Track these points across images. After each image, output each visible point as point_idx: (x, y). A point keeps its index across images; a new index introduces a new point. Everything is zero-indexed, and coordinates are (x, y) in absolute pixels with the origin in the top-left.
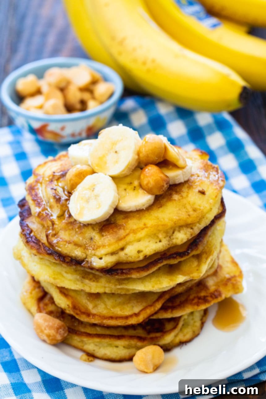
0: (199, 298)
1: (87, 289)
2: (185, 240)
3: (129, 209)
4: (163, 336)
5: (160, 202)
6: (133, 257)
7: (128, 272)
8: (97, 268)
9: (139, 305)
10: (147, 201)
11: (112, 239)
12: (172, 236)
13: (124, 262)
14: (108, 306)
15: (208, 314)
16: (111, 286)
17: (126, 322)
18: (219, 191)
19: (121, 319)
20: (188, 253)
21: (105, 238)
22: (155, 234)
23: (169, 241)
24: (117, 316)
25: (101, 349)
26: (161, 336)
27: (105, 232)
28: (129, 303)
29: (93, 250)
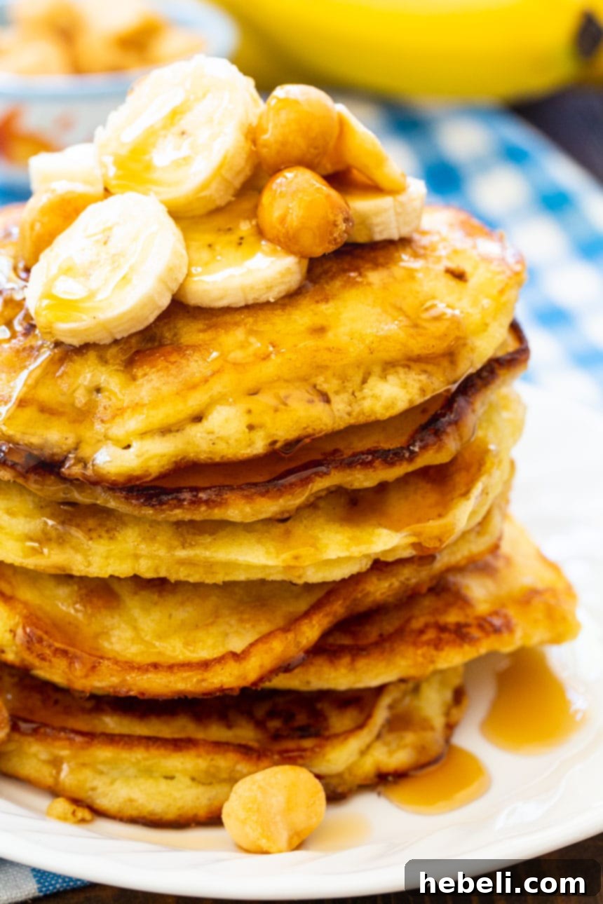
0: (442, 628)
1: (79, 566)
2: (402, 405)
3: (222, 298)
4: (321, 746)
5: (323, 289)
6: (232, 442)
7: (213, 497)
8: (113, 478)
9: (245, 628)
10: (283, 275)
11: (164, 384)
12: (361, 390)
13: (203, 457)
14: (143, 634)
15: (466, 702)
16: (156, 553)
17: (203, 680)
18: (510, 278)
19: (186, 668)
20: (412, 452)
21: (142, 385)
22: (304, 379)
23: (350, 405)
24: (172, 661)
25: (118, 785)
26: (316, 746)
27: (141, 366)
28: (212, 624)
29: (103, 421)
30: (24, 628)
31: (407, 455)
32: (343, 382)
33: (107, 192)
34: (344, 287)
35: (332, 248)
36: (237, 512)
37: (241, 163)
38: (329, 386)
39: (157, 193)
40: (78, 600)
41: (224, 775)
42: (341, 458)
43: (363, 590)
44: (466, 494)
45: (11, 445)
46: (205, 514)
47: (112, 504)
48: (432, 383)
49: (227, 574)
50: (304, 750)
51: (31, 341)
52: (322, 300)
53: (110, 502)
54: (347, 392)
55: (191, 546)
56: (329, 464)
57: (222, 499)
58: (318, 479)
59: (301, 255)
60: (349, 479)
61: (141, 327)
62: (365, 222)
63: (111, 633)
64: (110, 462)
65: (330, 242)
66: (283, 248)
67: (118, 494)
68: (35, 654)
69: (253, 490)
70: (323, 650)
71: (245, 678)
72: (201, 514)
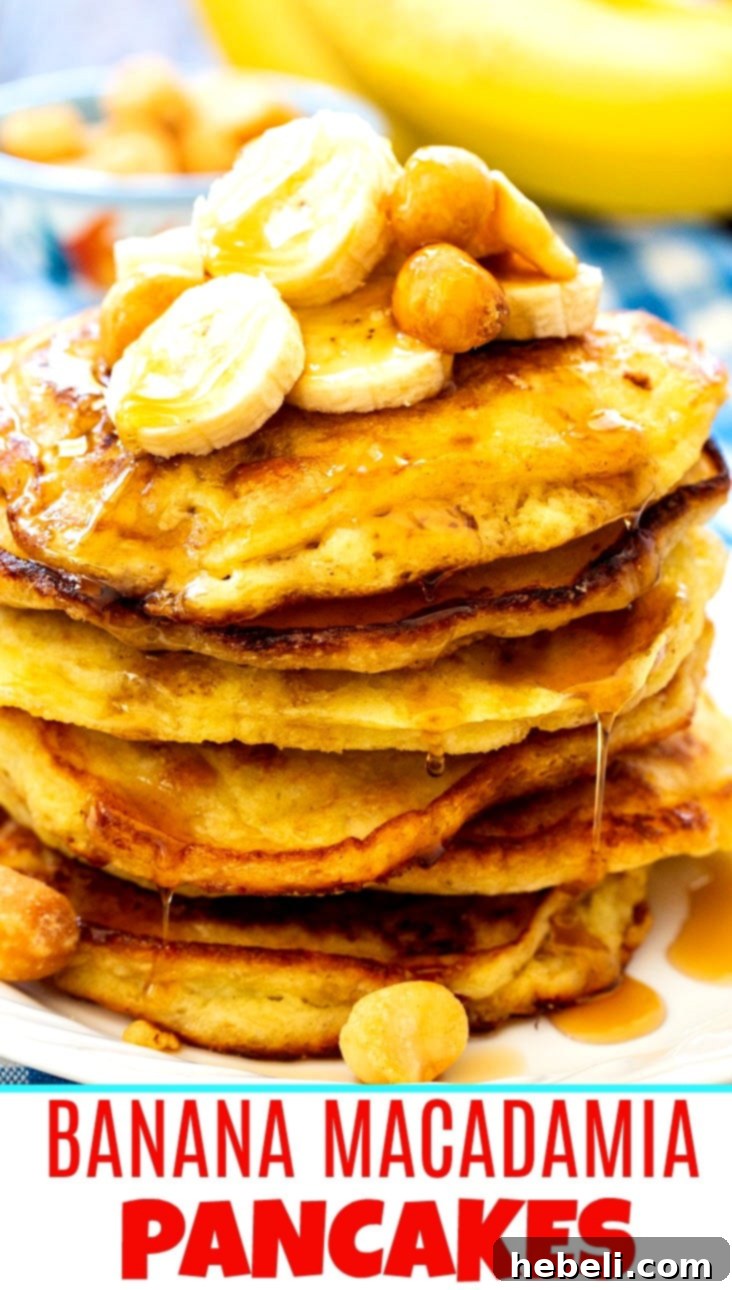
0: (618, 821)
1: (166, 728)
2: (565, 534)
3: (346, 401)
4: (464, 964)
5: (471, 393)
6: (355, 572)
7: (331, 640)
8: (209, 615)
9: (370, 811)
10: (421, 373)
11: (272, 502)
12: (516, 514)
13: (319, 590)
14: (244, 817)
15: (648, 921)
16: (261, 712)
17: (318, 871)
18: (705, 388)
19: (297, 857)
20: (579, 594)
21: (246, 503)
22: (446, 499)
23: (502, 532)
24: (279, 849)
25: (211, 1006)
26: (458, 963)
27: (245, 481)
28: (331, 805)
29: (197, 547)
30: (97, 808)
31: (572, 596)
32: (494, 505)
33: (208, 275)
34: (497, 391)
35: (482, 340)
36: (360, 659)
37: (372, 237)
38: (477, 509)
39: (268, 275)
40: (166, 775)
41: (344, 997)
42: (490, 597)
43: (517, 768)
44: (646, 648)
45: (84, 577)
46: (321, 661)
47: (207, 650)
48: (604, 508)
49: (348, 741)
50: (445, 967)
51: (111, 454)
52: (469, 406)
53: (204, 646)
54: (499, 517)
55: (304, 703)
56: (474, 603)
57: (342, 642)
58: (461, 622)
59: (445, 350)
60: (499, 624)
61: (245, 434)
62: (525, 313)
63: (205, 815)
64: (205, 594)
65: (479, 334)
66: (422, 341)
67: (214, 636)
68: (111, 840)
69: (380, 632)
70: (468, 841)
71: (369, 870)
72: (316, 661)
